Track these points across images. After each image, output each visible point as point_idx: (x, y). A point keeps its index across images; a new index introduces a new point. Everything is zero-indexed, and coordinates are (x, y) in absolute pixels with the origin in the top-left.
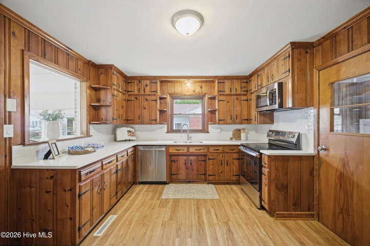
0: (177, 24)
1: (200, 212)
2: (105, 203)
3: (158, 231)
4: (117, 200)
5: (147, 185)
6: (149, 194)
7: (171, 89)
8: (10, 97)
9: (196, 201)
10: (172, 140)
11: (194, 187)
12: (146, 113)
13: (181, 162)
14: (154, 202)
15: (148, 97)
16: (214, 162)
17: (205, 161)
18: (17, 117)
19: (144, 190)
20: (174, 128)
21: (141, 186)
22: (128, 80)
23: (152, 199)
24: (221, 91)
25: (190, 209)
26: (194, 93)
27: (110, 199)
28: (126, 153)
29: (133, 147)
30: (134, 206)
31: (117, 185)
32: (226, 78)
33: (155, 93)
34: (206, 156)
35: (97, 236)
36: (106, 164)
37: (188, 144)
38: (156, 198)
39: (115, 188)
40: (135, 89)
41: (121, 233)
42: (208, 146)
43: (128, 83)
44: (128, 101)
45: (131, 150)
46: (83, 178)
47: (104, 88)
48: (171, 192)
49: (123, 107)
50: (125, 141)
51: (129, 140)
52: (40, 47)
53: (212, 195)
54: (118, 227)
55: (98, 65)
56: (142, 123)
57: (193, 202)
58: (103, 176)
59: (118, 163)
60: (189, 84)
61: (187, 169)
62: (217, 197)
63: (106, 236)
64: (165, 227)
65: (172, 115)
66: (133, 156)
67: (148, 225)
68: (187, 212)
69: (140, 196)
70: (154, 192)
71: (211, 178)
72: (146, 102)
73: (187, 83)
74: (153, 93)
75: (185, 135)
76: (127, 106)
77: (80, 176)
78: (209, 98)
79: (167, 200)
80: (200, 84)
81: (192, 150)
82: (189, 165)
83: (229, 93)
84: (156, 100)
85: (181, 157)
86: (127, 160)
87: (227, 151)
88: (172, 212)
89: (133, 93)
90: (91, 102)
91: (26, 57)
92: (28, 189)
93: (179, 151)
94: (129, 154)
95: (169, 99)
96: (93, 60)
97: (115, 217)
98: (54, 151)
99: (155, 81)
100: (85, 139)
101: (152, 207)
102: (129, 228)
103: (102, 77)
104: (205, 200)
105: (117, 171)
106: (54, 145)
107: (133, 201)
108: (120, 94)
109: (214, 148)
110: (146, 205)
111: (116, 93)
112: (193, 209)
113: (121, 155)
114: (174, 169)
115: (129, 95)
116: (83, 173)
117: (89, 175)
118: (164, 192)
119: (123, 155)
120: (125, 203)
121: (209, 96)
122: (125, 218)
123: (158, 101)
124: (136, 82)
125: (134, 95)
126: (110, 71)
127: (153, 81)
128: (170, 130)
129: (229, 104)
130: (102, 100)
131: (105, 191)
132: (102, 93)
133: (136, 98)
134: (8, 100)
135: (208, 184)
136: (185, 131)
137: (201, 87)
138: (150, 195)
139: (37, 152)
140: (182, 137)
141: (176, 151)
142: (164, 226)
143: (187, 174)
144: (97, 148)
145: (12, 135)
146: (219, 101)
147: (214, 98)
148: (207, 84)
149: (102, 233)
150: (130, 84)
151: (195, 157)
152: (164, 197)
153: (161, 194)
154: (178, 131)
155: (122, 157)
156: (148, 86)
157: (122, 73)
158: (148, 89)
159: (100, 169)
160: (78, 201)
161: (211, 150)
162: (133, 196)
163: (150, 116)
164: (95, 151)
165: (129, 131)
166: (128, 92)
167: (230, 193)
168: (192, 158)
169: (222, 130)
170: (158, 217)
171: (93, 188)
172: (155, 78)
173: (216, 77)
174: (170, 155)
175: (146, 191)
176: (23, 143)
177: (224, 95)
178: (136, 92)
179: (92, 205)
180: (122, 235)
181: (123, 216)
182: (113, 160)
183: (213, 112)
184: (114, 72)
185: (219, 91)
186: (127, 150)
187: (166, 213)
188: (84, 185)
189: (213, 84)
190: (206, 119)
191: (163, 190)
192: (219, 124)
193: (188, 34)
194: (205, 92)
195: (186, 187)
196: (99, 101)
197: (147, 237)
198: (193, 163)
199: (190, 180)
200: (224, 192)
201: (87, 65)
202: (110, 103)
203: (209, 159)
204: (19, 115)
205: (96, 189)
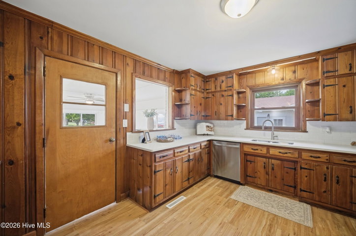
0: (226, 9)
1: (272, 230)
2: (177, 184)
3: (214, 228)
4: (188, 185)
5: (221, 181)
6: (219, 189)
7: (251, 81)
8: (126, 103)
9: (271, 216)
10: (250, 137)
11: (277, 199)
12: (222, 109)
13: (259, 164)
14: (221, 198)
15: (224, 93)
16: (310, 174)
17: (295, 169)
18: (129, 115)
19: (217, 184)
20: (256, 125)
21: (215, 179)
22: (206, 79)
23: (221, 195)
24: (328, 72)
25: (260, 222)
26: (282, 82)
27: (182, 182)
28: (199, 145)
29: (208, 141)
30: (202, 195)
31: (189, 172)
32: (339, 50)
33: (231, 88)
34: (296, 162)
35: (168, 208)
36: (178, 153)
37: (271, 144)
38: (224, 196)
39: (187, 175)
40: (212, 87)
41: (184, 213)
42: (300, 151)
43: (207, 81)
44: (207, 98)
45: (205, 143)
46: (157, 160)
47: (184, 90)
48: (244, 194)
49: (201, 104)
50: (204, 135)
51: (208, 135)
52: (141, 69)
53: (302, 219)
54: (183, 208)
55: (180, 72)
56: (219, 119)
57: (266, 216)
58: (174, 162)
59: (191, 154)
60: (273, 72)
61: (267, 173)
62: (310, 224)
63: (174, 210)
64: (222, 227)
65: (253, 110)
66: (208, 150)
67: (207, 218)
68: (254, 224)
69: (211, 188)
70: (225, 190)
71: (305, 194)
72: (222, 98)
73: (271, 71)
74: (229, 88)
75: (269, 133)
76: (205, 103)
77: (155, 158)
78: (307, 85)
79: (235, 202)
80: (293, 68)
81: (272, 152)
82: (270, 170)
83: (347, 71)
84: (232, 96)
85: (258, 158)
86: (200, 152)
87: (337, 162)
88: (235, 216)
89: (210, 91)
90: (175, 102)
91: (134, 77)
92: (132, 160)
93: (256, 151)
94: (202, 147)
95: (249, 93)
96: (176, 69)
97: (185, 198)
98: (147, 139)
99: (231, 76)
100: (171, 131)
101: (217, 203)
102: (191, 213)
103: (183, 81)
104: (286, 221)
105: (189, 161)
106: (147, 134)
107: (203, 191)
108: (198, 93)
109: (310, 154)
110: (212, 199)
111: (193, 92)
112: (264, 223)
113: (193, 147)
114: (250, 170)
115: (208, 93)
116: (158, 156)
117: (162, 159)
118: (235, 193)
119: (195, 147)
120: (196, 190)
121: (308, 82)
122: (191, 202)
123: (235, 96)
124: (213, 79)
125: (212, 92)
126: (188, 74)
127: (228, 76)
128: (251, 127)
129: (345, 89)
130: (183, 99)
131: (177, 174)
132: (183, 93)
133: (213, 95)
134: (125, 104)
135: (300, 201)
136: (266, 128)
137: (294, 72)
138: (220, 191)
139: (140, 137)
140: (264, 135)
141: (252, 151)
142: (221, 225)
143: (268, 181)
144: (176, 139)
145: (127, 126)
146: (324, 86)
147: (317, 84)
148: (305, 66)
149: (172, 207)
150: (208, 83)
151: (278, 162)
152: (233, 197)
153: (231, 193)
154: (259, 128)
155: (194, 148)
156: (224, 82)
157: (200, 73)
158: (224, 85)
159: (172, 156)
160: (153, 176)
161: (305, 155)
162: (205, 186)
163: (226, 111)
164: (172, 141)
165: (208, 126)
166: (207, 90)
167: (339, 227)
168: (273, 161)
169: (331, 129)
170: (220, 215)
171: (165, 169)
172: (231, 72)
173: (319, 52)
174: (245, 154)
175: (218, 186)
176: (132, 131)
177: (334, 77)
178: (213, 90)
179: (165, 182)
180: (184, 215)
181: (190, 200)
182: (185, 150)
183: (315, 103)
184: (192, 75)
185: (324, 73)
186: (200, 143)
187: (229, 214)
188: (159, 166)
189: (315, 64)
190: (302, 113)
191: (235, 189)
192: (323, 120)
193: (239, 15)
194: (301, 77)
195: (264, 195)
196: (181, 100)
197: (202, 228)
198: (275, 168)
199: (273, 189)
200: (328, 221)
201: (172, 74)
202: (188, 101)
203: (301, 168)
204: (130, 114)
205: (168, 171)
